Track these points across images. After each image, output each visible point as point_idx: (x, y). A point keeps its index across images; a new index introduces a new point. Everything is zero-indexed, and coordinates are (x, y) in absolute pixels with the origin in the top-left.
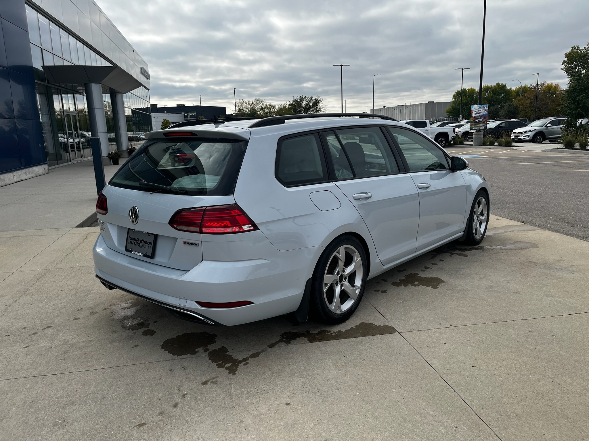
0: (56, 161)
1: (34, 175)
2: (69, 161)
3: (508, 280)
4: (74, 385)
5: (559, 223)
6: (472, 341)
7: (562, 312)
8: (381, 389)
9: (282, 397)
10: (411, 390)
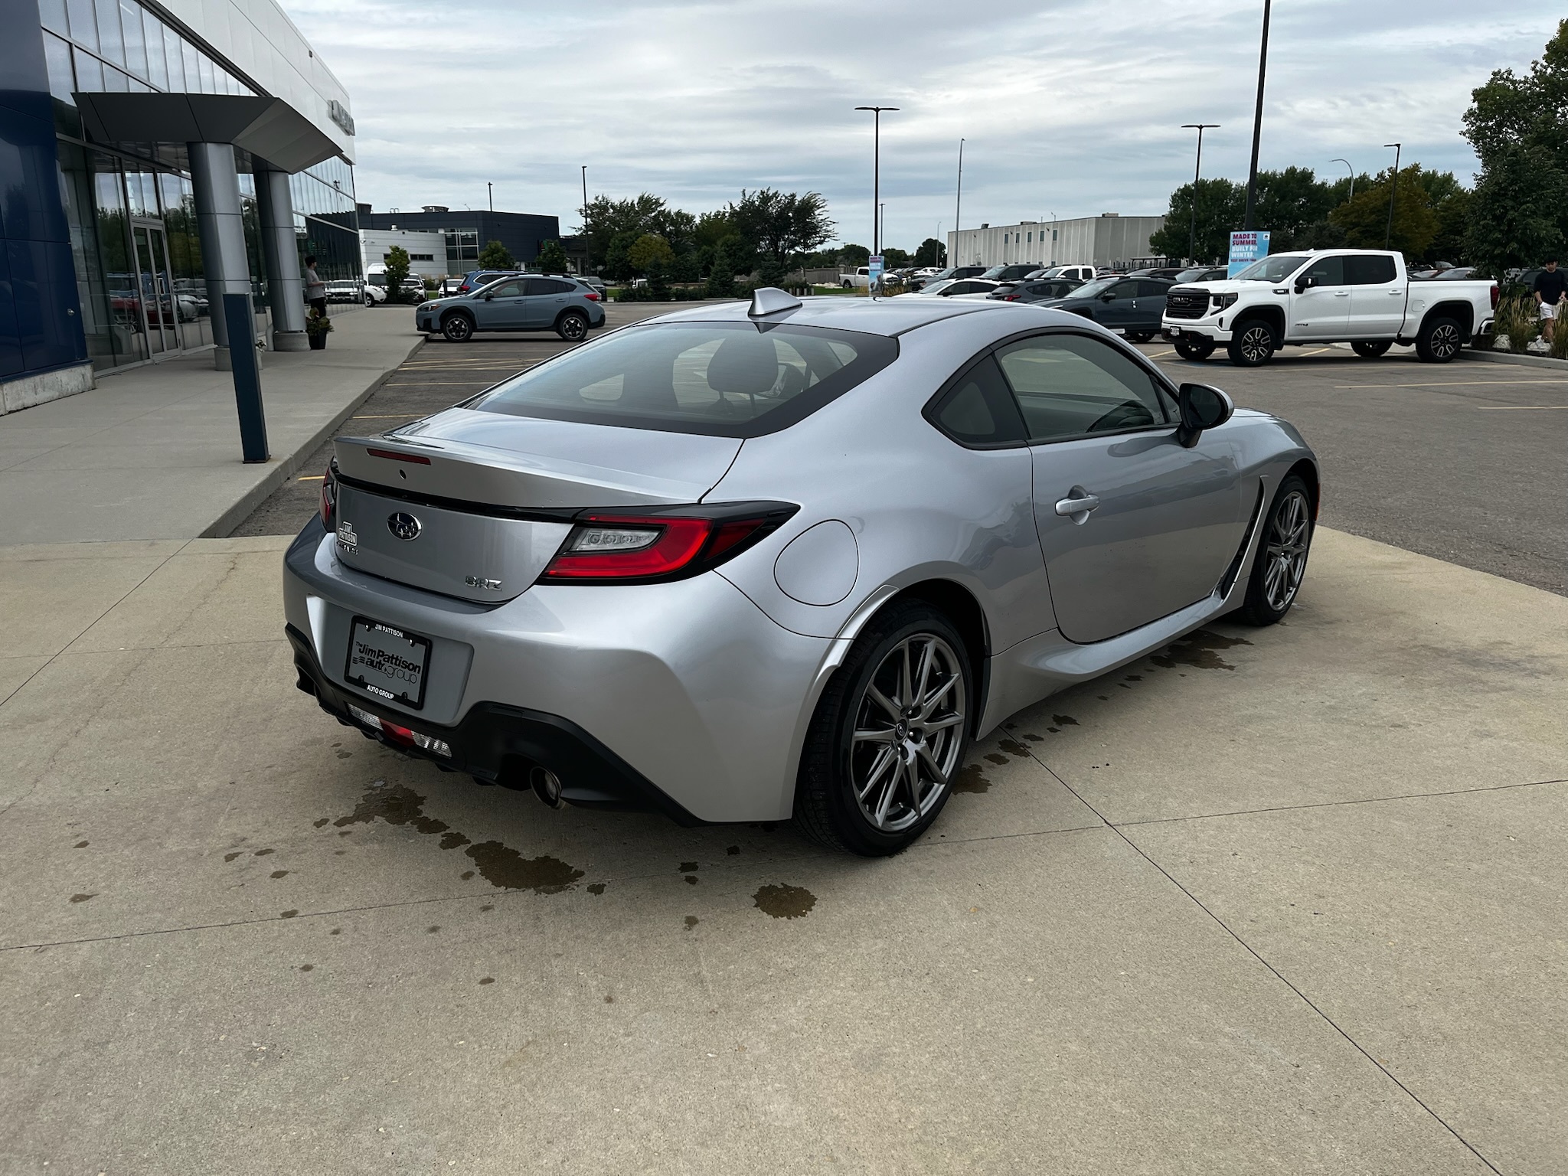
0: (112, 356)
1: (56, 394)
2: (145, 355)
3: (1372, 694)
4: (282, 952)
5: (1478, 546)
6: (1304, 849)
7: (1522, 777)
8: (1088, 968)
9: (836, 988)
10: (1165, 971)
